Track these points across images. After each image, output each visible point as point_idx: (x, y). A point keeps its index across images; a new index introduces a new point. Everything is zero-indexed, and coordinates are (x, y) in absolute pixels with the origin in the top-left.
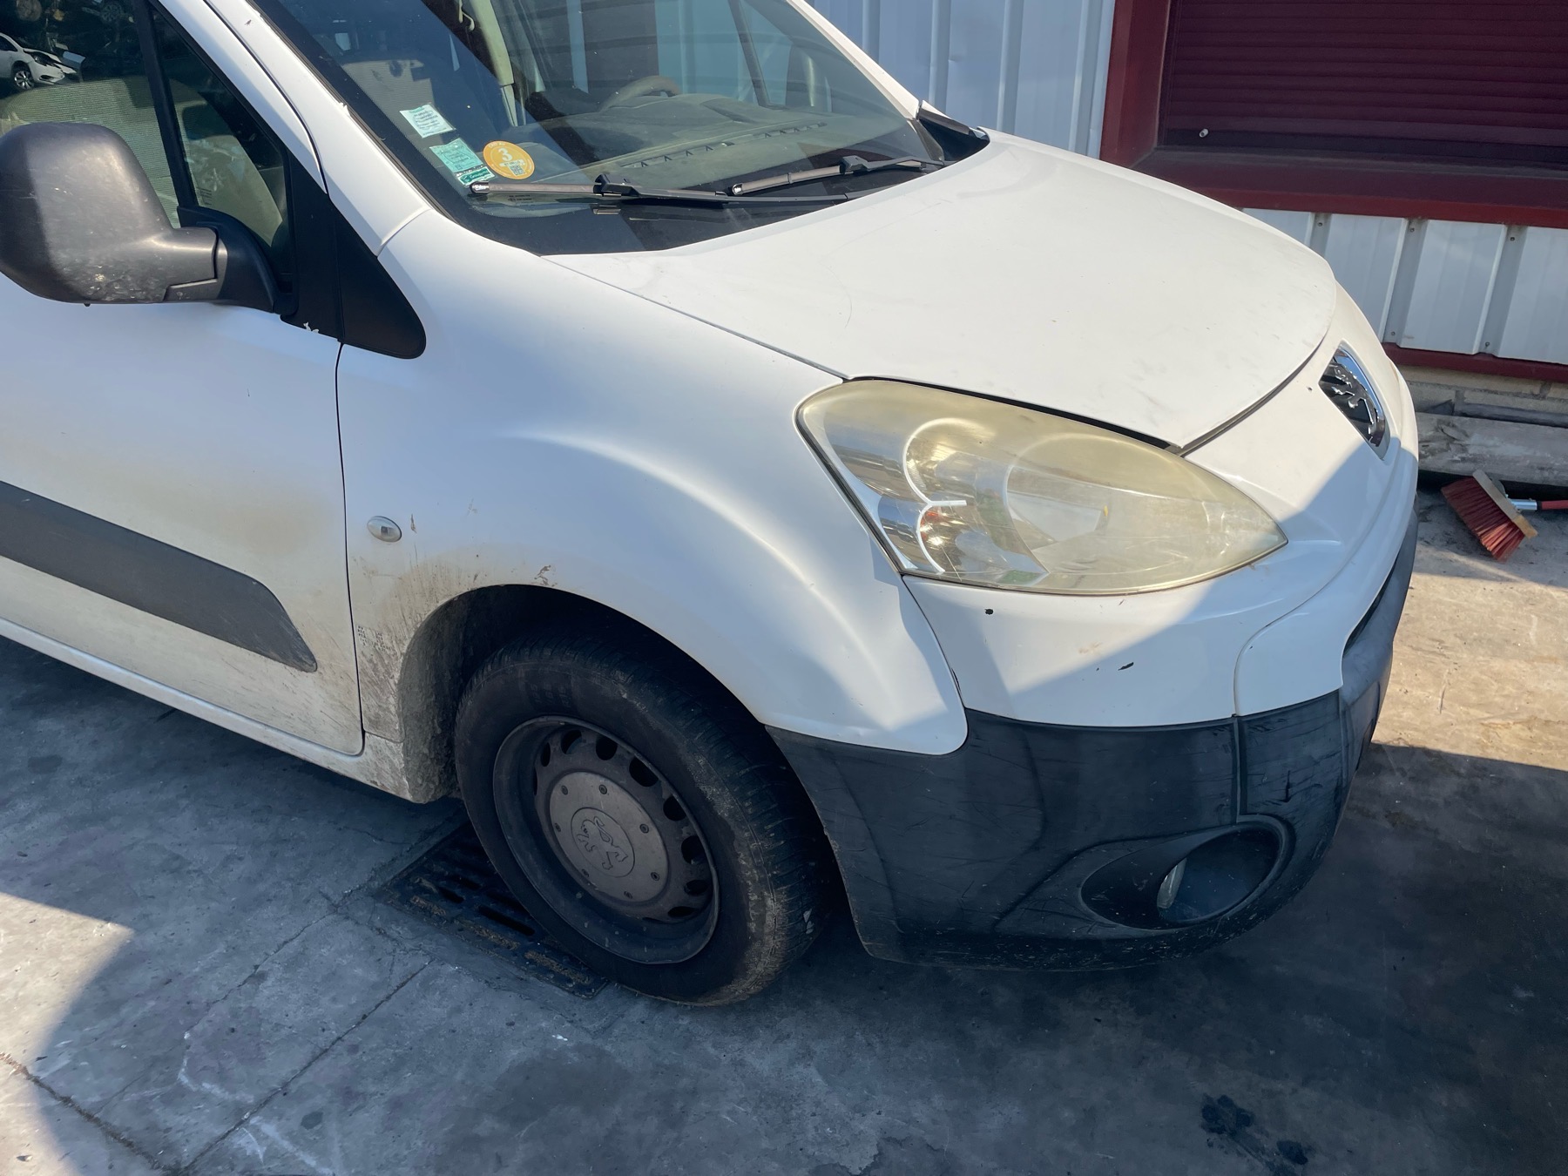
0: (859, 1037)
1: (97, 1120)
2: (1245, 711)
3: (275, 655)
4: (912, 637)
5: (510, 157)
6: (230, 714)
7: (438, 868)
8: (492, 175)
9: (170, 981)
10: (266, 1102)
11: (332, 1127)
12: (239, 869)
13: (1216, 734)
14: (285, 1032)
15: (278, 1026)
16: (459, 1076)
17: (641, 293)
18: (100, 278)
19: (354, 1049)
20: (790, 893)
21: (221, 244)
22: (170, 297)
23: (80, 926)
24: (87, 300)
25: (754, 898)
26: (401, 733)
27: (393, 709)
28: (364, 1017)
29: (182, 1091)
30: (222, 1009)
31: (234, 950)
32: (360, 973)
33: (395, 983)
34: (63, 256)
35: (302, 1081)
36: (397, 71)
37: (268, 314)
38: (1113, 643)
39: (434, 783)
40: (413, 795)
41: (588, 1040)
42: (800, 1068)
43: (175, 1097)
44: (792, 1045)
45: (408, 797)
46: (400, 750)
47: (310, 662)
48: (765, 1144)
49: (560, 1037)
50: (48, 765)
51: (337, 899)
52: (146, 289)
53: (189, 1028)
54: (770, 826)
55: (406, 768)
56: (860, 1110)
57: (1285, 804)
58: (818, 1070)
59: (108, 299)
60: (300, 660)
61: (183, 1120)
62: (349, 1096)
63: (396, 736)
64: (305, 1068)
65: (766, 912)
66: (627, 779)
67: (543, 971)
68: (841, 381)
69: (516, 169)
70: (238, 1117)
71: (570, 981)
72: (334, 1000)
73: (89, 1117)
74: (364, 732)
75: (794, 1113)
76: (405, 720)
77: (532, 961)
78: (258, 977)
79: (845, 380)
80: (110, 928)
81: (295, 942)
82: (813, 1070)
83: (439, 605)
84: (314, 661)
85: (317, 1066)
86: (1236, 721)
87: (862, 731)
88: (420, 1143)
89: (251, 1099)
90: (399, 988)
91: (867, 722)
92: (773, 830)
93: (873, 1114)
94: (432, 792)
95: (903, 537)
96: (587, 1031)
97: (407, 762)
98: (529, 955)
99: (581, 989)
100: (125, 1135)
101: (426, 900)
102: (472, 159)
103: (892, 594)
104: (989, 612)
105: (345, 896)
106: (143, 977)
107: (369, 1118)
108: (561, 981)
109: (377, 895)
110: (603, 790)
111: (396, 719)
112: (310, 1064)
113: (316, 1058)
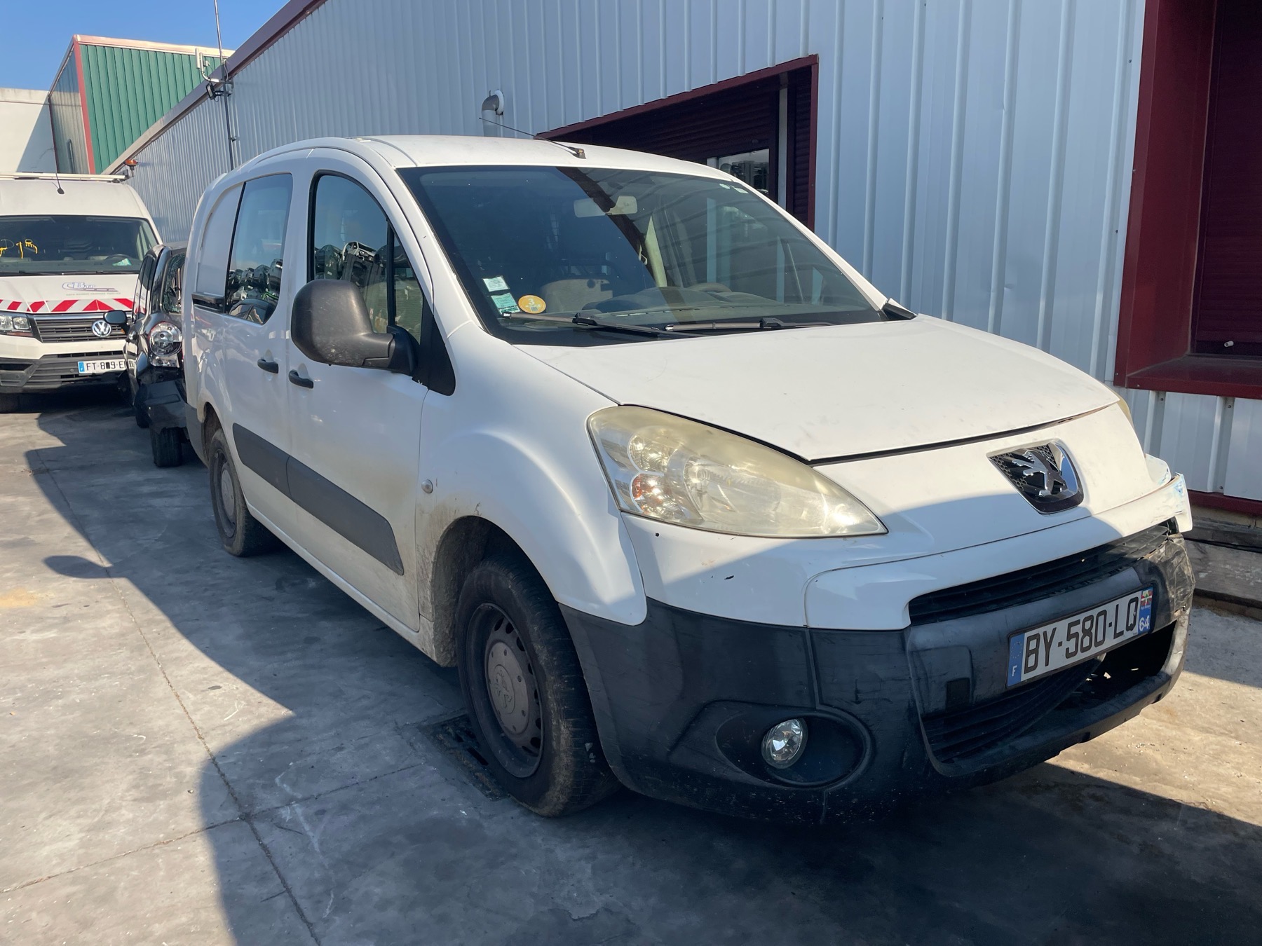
0: (630, 859)
1: (229, 786)
2: (814, 624)
3: (389, 565)
4: (624, 552)
5: (533, 303)
6: (377, 606)
7: (462, 725)
8: (519, 311)
9: (300, 740)
10: (306, 799)
11: (327, 818)
12: (365, 702)
13: (790, 636)
14: (335, 774)
15: (334, 771)
16: (401, 815)
17: (546, 362)
18: (333, 351)
19: (361, 790)
20: (575, 724)
21: (394, 341)
22: (365, 364)
23: (278, 709)
24: (330, 363)
25: (554, 723)
26: (433, 615)
27: (429, 599)
28: (376, 777)
29: (273, 785)
30: (314, 758)
31: (338, 734)
32: (388, 759)
33: (401, 767)
34: (318, 339)
35: (327, 796)
36: (591, 285)
37: (407, 376)
38: (720, 559)
39: (451, 654)
40: (437, 658)
41: (478, 818)
42: (583, 863)
43: (270, 786)
44: (587, 851)
45: (435, 659)
46: (432, 626)
47: (401, 569)
48: (535, 890)
49: (464, 812)
50: (310, 641)
51: (400, 725)
52: (354, 359)
53: (294, 761)
54: (566, 676)
55: (434, 639)
56: (601, 891)
57: (855, 705)
58: (592, 867)
59: (336, 361)
60: (397, 568)
61: (265, 796)
62: (344, 808)
63: (430, 616)
64: (333, 791)
65: (561, 734)
66: (515, 646)
67: (477, 781)
68: (617, 405)
69: (534, 309)
70: (288, 802)
71: (489, 790)
72: (367, 767)
73: (227, 784)
74: (420, 615)
75: (562, 881)
76: (436, 608)
77: (477, 777)
78: (340, 749)
79: (619, 405)
80: (290, 712)
81: (367, 739)
82: (590, 866)
83: (444, 529)
84: (403, 568)
85: (341, 791)
86: (807, 631)
87: (596, 606)
88: (361, 837)
89: (300, 796)
90: (401, 770)
91: (599, 601)
92: (568, 679)
93: (608, 896)
94: (449, 661)
95: (623, 491)
96: (480, 814)
97: (435, 635)
98: (478, 774)
99: (491, 795)
100: (236, 796)
101: (444, 737)
102: (512, 302)
103: (614, 522)
104: (657, 535)
105: (406, 724)
106: (290, 736)
107: (345, 819)
108: (484, 788)
109: (420, 728)
110: (505, 653)
111: (430, 605)
112: (336, 790)
113: (342, 788)
